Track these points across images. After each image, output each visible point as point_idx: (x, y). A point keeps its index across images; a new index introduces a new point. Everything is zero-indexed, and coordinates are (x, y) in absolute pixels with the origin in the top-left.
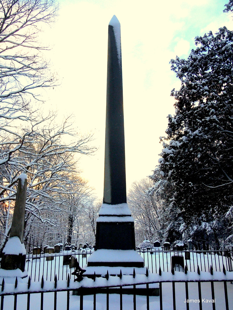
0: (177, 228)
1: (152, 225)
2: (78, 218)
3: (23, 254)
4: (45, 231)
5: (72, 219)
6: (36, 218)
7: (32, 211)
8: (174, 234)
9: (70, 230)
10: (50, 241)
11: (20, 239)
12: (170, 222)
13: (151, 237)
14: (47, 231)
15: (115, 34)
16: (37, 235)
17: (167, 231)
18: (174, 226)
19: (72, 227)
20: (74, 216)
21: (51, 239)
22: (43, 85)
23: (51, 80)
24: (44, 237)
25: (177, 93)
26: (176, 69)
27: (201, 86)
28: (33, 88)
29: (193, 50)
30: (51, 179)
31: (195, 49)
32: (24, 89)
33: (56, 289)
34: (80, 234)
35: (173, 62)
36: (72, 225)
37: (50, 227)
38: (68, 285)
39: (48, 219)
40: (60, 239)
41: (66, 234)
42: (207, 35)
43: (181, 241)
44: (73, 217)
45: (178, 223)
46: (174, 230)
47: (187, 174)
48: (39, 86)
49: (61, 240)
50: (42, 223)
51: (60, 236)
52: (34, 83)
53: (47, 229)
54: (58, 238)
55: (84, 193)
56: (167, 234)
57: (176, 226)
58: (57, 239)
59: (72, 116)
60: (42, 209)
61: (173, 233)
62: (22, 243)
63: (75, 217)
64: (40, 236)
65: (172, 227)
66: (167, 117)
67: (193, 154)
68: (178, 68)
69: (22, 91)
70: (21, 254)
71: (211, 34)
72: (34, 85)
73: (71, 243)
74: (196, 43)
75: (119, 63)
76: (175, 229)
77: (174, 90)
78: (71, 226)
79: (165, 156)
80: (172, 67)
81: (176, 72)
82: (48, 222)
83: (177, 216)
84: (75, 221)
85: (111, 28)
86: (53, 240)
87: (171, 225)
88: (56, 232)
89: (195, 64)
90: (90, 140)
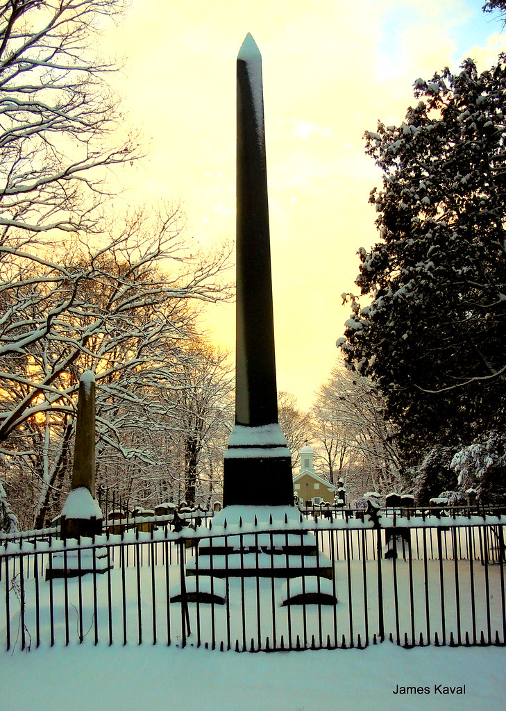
0: (446, 462)
1: (390, 455)
2: (211, 444)
3: (97, 518)
4: (132, 477)
5: (194, 447)
6: (108, 447)
7: (101, 433)
8: (441, 477)
9: (190, 472)
10: (143, 499)
11: (90, 491)
12: (432, 449)
13: (389, 484)
14: (136, 476)
15: (251, 80)
16: (113, 486)
17: (422, 470)
18: (440, 456)
19: (195, 465)
20: (198, 439)
21: (147, 493)
22: (108, 161)
23: (125, 150)
24: (130, 489)
25: (383, 196)
26: (375, 151)
27: (417, 197)
28: (87, 168)
29: (410, 108)
30: (139, 360)
31: (415, 107)
32: (68, 172)
33: (153, 541)
34: (216, 482)
35: (369, 136)
36: (195, 461)
37: (143, 468)
38: (166, 536)
39: (137, 451)
40: (167, 494)
41: (182, 480)
42: (441, 74)
43: (456, 493)
44: (196, 441)
45: (451, 450)
46: (439, 468)
47: (402, 361)
48: (100, 164)
49: (169, 496)
50: (125, 458)
51: (168, 486)
52: (88, 159)
53: (137, 471)
54: (163, 492)
55: (221, 383)
56: (422, 476)
57: (445, 459)
58: (161, 494)
59: (176, 217)
60: (121, 427)
61: (437, 475)
62: (94, 499)
63: (203, 441)
64: (120, 488)
65: (435, 459)
66: (358, 253)
67: (393, 333)
68: (378, 149)
69: (63, 176)
70: (93, 518)
71: (447, 72)
72: (89, 162)
73: (194, 501)
74: (417, 94)
75: (261, 143)
76: (442, 463)
77: (375, 189)
78: (193, 463)
79: (349, 333)
80: (367, 146)
81: (375, 157)
82: (136, 456)
83: (447, 434)
84: (202, 450)
85: (242, 66)
86: (151, 497)
87: (433, 456)
88: (156, 477)
89: (408, 146)
90: (223, 268)
